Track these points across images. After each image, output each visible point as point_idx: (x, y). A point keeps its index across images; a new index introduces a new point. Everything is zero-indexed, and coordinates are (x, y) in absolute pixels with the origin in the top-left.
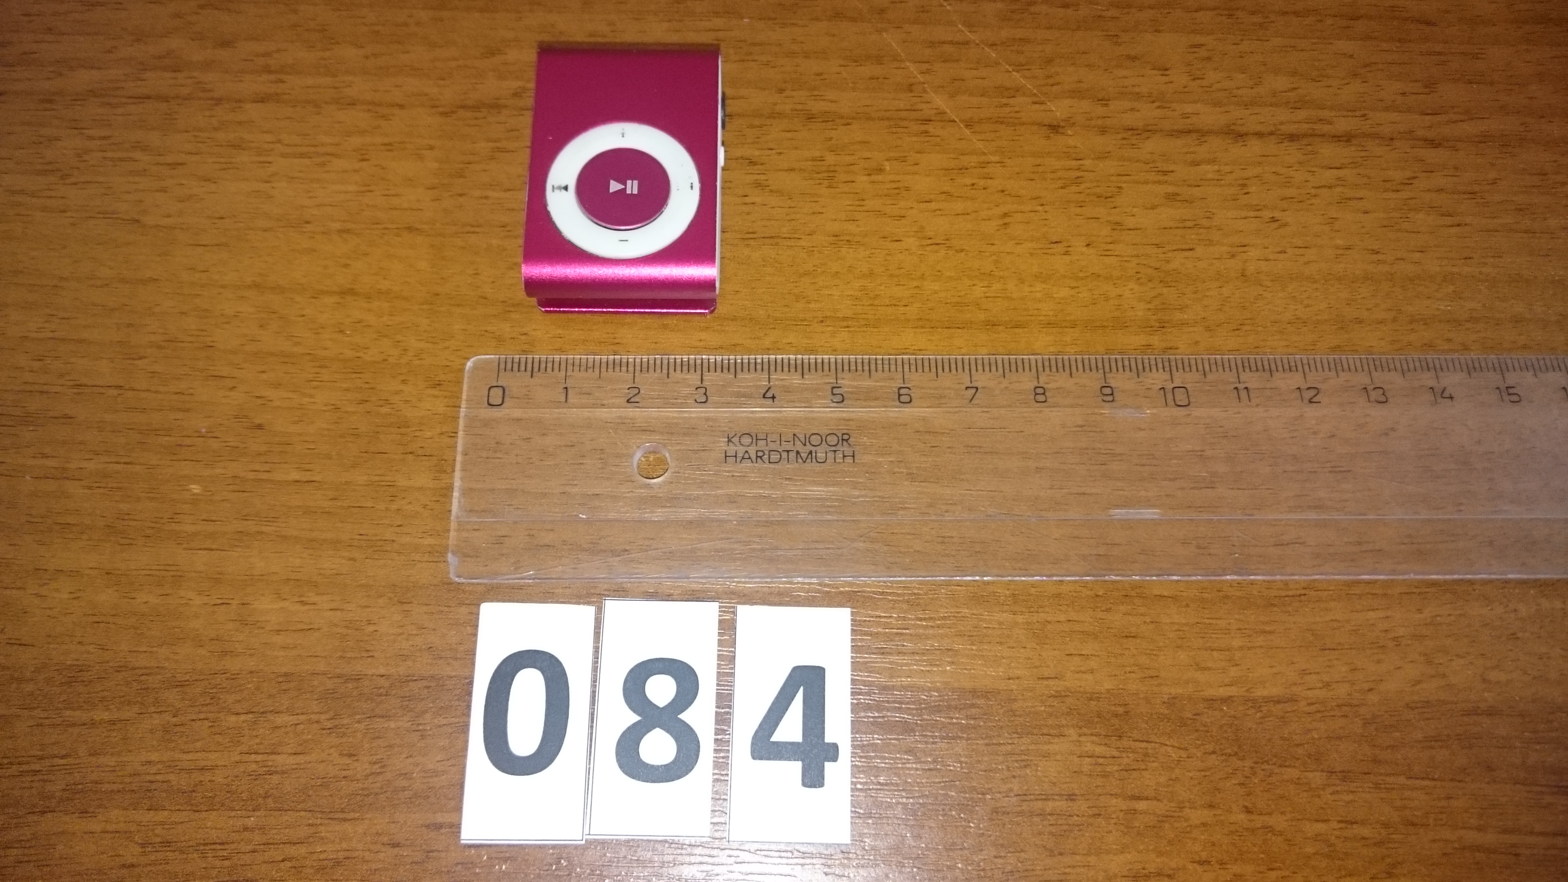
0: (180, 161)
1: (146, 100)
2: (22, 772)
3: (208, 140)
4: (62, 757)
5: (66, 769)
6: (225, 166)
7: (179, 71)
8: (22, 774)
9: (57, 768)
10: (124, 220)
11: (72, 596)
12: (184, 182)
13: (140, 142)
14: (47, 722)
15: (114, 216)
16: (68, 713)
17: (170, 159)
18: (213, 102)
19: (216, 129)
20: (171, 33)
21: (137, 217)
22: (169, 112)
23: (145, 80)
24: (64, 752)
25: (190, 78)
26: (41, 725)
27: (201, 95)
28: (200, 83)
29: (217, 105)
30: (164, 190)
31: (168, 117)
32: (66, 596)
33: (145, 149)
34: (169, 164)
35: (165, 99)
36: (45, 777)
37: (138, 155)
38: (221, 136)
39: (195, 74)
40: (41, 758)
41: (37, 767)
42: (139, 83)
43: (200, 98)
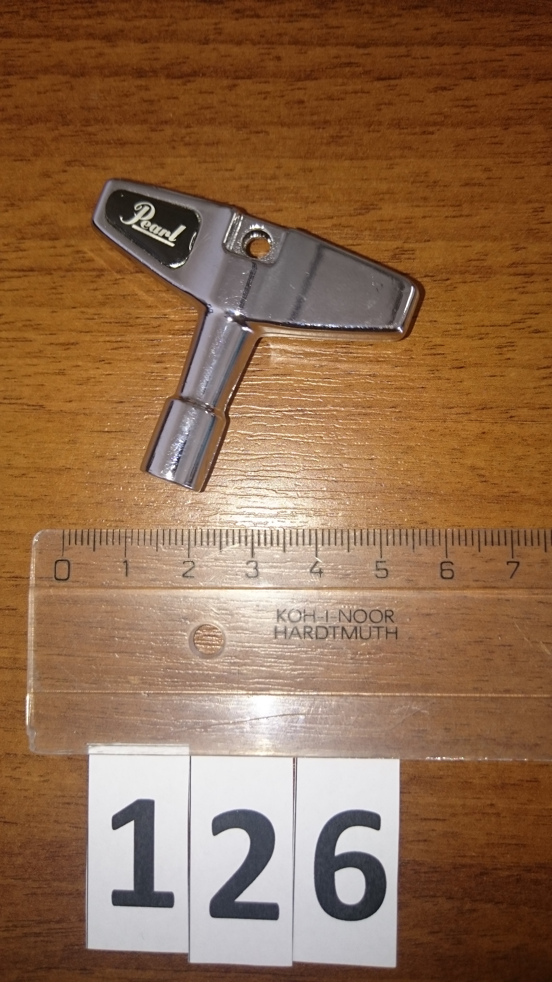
0: (72, 341)
1: (31, 273)
2: (25, 934)
3: (96, 317)
4: (58, 922)
5: (62, 932)
6: (116, 345)
7: (56, 239)
8: (26, 935)
9: (55, 931)
10: (29, 405)
11: (42, 779)
12: (80, 363)
13: (30, 320)
14: (39, 891)
15: (19, 401)
16: (55, 884)
17: (62, 339)
18: (95, 273)
19: (103, 304)
20: (43, 196)
21: (42, 402)
22: (54, 285)
23: (25, 250)
24: (58, 918)
25: (69, 246)
26: (35, 894)
27: (83, 265)
28: (78, 252)
29: (99, 276)
30: (62, 373)
31: (54, 291)
32: (37, 779)
33: (37, 327)
34: (63, 344)
35: (49, 271)
36: (46, 939)
37: (30, 335)
38: (107, 311)
39: (73, 242)
40: (40, 923)
41: (37, 930)
42: (20, 254)
43: (81, 270)
